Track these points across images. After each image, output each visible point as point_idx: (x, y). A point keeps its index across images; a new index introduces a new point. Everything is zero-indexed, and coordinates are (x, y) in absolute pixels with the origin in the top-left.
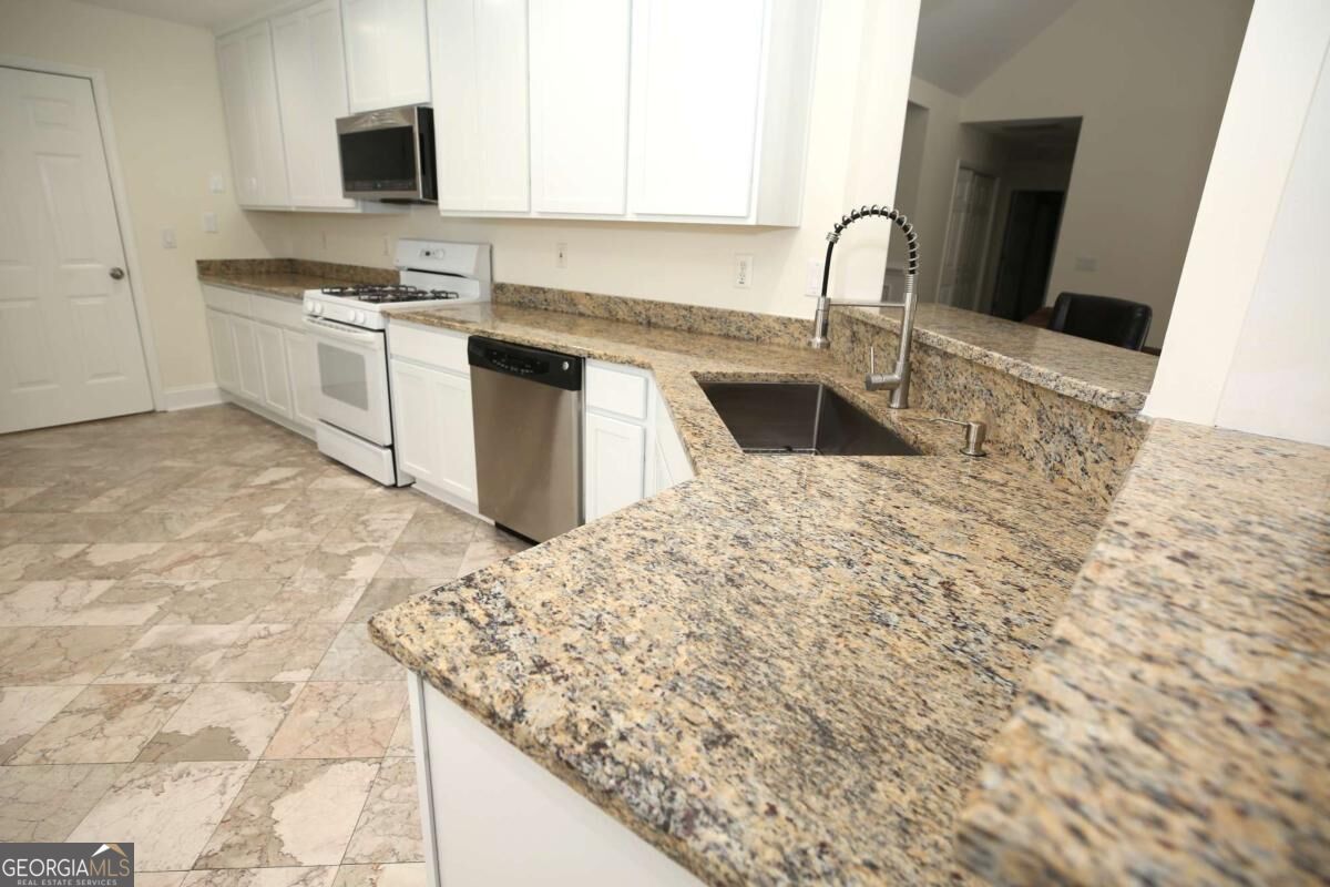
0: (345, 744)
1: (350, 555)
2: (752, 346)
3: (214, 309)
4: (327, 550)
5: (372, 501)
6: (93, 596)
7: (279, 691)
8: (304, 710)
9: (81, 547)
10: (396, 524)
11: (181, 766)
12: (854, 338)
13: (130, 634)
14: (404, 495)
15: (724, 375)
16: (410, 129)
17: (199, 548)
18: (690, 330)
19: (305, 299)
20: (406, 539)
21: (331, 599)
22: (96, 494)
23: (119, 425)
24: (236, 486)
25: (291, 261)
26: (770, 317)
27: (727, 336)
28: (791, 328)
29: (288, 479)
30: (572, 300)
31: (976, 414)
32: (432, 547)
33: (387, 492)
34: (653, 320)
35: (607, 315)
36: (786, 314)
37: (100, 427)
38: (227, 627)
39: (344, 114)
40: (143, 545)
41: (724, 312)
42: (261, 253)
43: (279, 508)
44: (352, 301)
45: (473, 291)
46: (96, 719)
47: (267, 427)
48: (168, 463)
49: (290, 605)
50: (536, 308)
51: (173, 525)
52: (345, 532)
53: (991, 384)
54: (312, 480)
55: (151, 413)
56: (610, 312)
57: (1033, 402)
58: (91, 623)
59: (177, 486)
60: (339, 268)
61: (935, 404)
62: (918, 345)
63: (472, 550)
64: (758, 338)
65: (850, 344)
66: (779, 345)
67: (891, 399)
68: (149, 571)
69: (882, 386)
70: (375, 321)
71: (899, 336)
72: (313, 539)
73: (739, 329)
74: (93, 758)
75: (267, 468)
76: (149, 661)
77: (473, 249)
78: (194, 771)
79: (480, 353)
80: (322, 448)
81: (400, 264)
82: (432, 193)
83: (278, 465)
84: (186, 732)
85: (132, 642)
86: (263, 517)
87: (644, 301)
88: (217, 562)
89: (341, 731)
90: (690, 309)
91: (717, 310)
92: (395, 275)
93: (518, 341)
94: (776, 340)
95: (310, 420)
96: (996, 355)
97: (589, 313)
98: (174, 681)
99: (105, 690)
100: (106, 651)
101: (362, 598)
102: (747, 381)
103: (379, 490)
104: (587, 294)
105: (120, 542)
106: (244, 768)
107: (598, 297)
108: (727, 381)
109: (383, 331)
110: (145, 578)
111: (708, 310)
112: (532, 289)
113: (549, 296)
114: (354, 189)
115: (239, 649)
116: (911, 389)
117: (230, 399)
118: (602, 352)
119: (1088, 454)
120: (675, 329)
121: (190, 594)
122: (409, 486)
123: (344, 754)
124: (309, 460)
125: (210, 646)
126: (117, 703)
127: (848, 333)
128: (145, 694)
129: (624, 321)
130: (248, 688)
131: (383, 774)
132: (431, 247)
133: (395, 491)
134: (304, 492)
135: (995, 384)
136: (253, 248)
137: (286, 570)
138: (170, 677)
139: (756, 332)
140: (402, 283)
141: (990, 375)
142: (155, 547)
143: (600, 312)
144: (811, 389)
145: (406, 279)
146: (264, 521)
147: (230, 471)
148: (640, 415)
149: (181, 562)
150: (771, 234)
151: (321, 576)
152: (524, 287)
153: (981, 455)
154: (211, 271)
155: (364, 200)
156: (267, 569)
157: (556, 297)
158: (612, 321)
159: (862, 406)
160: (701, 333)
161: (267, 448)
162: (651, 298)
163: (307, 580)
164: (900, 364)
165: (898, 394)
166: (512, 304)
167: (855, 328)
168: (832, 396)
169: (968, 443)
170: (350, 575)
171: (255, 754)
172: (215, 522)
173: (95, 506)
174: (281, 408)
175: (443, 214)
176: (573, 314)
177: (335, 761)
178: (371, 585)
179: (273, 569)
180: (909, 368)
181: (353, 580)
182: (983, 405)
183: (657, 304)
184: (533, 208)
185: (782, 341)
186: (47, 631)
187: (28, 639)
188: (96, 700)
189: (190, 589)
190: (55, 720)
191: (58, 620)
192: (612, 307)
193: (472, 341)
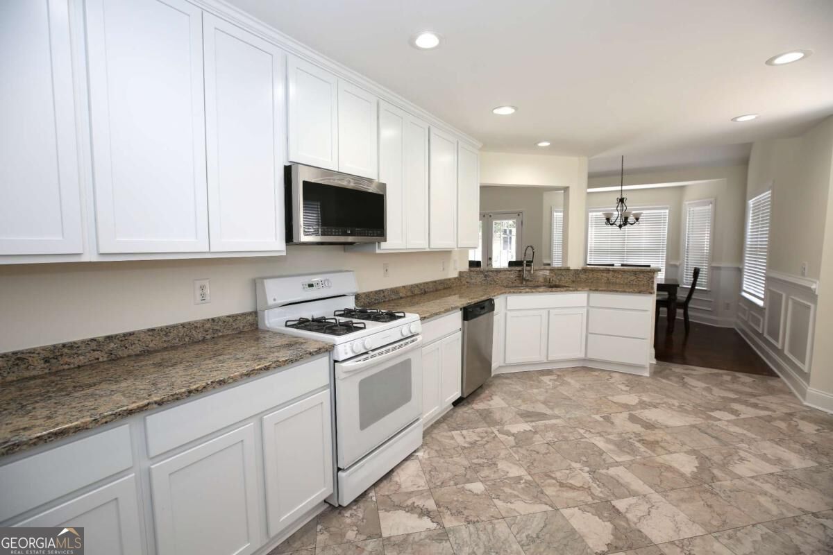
13: (629, 466)
30: (397, 291)
38: (595, 442)
41: (443, 280)
46: (662, 444)
58: (641, 483)
76: (632, 450)
84: (639, 426)
85: (632, 461)
87: (423, 283)
97: (404, 296)
98: (631, 439)
100: (645, 465)
104: (402, 287)
107: (407, 286)
119: (565, 276)
125: (608, 441)
126: (652, 445)
128: (643, 441)
129: (418, 294)
132: (315, 279)
138: (630, 440)
183: (427, 283)
186: (664, 493)
187: (673, 495)
188: (659, 450)
189: (587, 469)
190: (675, 452)
191: (656, 497)
192: (413, 289)
193: (465, 309)
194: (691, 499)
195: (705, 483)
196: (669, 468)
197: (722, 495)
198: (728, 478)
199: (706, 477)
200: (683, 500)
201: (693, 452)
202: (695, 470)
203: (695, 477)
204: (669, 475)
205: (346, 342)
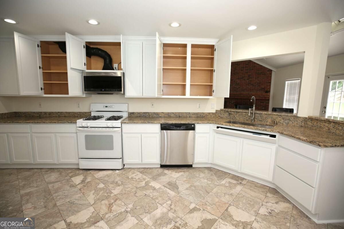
1: (147, 185)
4: (139, 186)
9: (62, 223)
16: (120, 77)
17: (105, 202)
18: (189, 117)
19: (77, 123)
24: (73, 186)
26: (206, 113)
29: (85, 179)
30: (157, 114)
34: (181, 116)
36: (209, 112)
41: (197, 113)
49: (160, 198)
50: (145, 117)
51: (78, 202)
54: (93, 176)
57: (281, 117)
59: (49, 194)
60: (50, 113)
63: (166, 173)
64: (204, 116)
67: (252, 121)
68: (106, 213)
72: (130, 186)
73: (200, 115)
81: (93, 110)
85: (147, 225)
86: (103, 189)
88: (119, 202)
90: (189, 113)
93: (177, 123)
94: (208, 116)
101: (169, 189)
104: (162, 112)
109: (120, 127)
111: (194, 113)
112: (144, 113)
113: (150, 114)
118: (200, 122)
119: (293, 121)
120: (186, 117)
121: (131, 210)
127: (228, 113)
129: (173, 117)
130: (190, 213)
132: (108, 105)
141: (272, 115)
143: (167, 116)
145: (94, 114)
146: (107, 189)
149: (109, 207)
151: (151, 191)
152: (141, 112)
155: (88, 94)
156: (136, 196)
157: (152, 114)
158: (170, 117)
166: (137, 117)
167: (230, 113)
170: (156, 188)
176: (158, 117)
181: (159, 188)
183: (181, 113)
192: (169, 114)
193: (161, 124)
205: (81, 122)
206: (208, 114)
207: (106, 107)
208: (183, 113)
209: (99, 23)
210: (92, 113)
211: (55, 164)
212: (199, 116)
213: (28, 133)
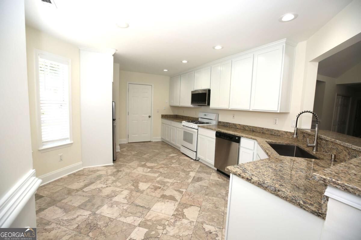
0: (194, 203)
1: (189, 171)
2: (278, 137)
3: (163, 123)
4: (185, 170)
5: (192, 162)
6: (148, 171)
7: (181, 192)
8: (186, 196)
9: (145, 163)
10: (197, 167)
11: (167, 200)
12: (304, 136)
13: (155, 178)
14: (197, 162)
15: (273, 142)
16: (206, 93)
17: (163, 166)
18: (263, 133)
19: (182, 123)
20: (199, 170)
21: (188, 179)
22: (145, 154)
23: (146, 143)
24: (167, 156)
25: (176, 115)
26: (282, 131)
27: (272, 135)
28: (288, 134)
29: (175, 156)
30: (235, 125)
31: (334, 152)
32: (205, 172)
33: (194, 161)
34: (254, 130)
35: (243, 129)
36: (286, 131)
37: (142, 143)
38: (171, 180)
39: (193, 90)
40: (154, 164)
41: (271, 129)
42: (172, 114)
43: (175, 161)
44: (192, 123)
45: (214, 123)
46: (153, 190)
47: (170, 146)
48: (155, 150)
49: (180, 178)
50: (227, 127)
51: (158, 161)
52: (188, 167)
53: (337, 147)
54: (180, 157)
55: (150, 141)
56: (244, 128)
57: (347, 151)
59: (157, 155)
60: (186, 117)
61: (324, 151)
62: (319, 138)
63: (212, 174)
64: (279, 135)
65: (303, 138)
66: (284, 137)
67: (313, 149)
68: (156, 168)
69: (311, 146)
70: (196, 128)
71: (315, 136)
72: (182, 167)
73: (275, 133)
74: (154, 195)
75: (171, 154)
76: (159, 183)
77: (215, 114)
78: (170, 201)
79: (218, 135)
80: (181, 151)
81: (199, 117)
82: (209, 104)
83: (173, 153)
84: (167, 195)
85: (156, 179)
86: (172, 162)
87: (252, 126)
88: (166, 169)
89: (193, 201)
90: (263, 128)
91: (269, 129)
92: (198, 119)
93: (227, 133)
94: (284, 136)
95: (179, 145)
96: (338, 141)
97: (239, 128)
98: (164, 187)
99: (153, 186)
100: (152, 180)
101: (193, 179)
102: (278, 144)
103: (193, 160)
104: (239, 124)
105: (150, 163)
106: (177, 203)
107: (242, 125)
108: (273, 143)
109: (197, 129)
110: (156, 169)
111: (267, 129)
112: (227, 123)
113: (230, 124)
114: (193, 103)
115: (173, 184)
116: (318, 148)
117: (163, 140)
118: (245, 136)
120: (259, 132)
121: (163, 173)
122: (198, 160)
123: (194, 205)
124: (179, 153)
125: (168, 182)
126: (156, 188)
127: (302, 135)
128: (160, 188)
129: (247, 130)
130: (176, 190)
131: (201, 210)
132: (206, 114)
133: (196, 161)
134: (179, 159)
135: (338, 147)
136: (171, 113)
137: (178, 172)
138: (163, 186)
139: (279, 134)
140: (199, 120)
141: (337, 145)
142: (156, 165)
143: (242, 128)
144: (293, 147)
145: (200, 120)
146: (173, 163)
147: (165, 153)
148: (253, 149)
149: (160, 168)
150: (282, 114)
151: (185, 174)
152: (225, 122)
153: (335, 161)
154: (164, 117)
155: (194, 105)
156: (175, 171)
157: (232, 125)
159: (306, 150)
160: (266, 134)
161: (170, 150)
162: (254, 126)
163: (182, 175)
164: (315, 142)
165: (315, 148)
166: (222, 126)
167: (304, 134)
168: (298, 148)
169: (332, 158)
170: (190, 175)
171: (179, 201)
172: (164, 162)
173: (145, 156)
174: (173, 142)
175: (210, 108)
176: (236, 128)
177: (192, 205)
178: (194, 177)
179: (176, 171)
180: (317, 143)
181: (190, 176)
182: (336, 151)
184: (230, 108)
185: (285, 136)
186: (143, 175)
187: (141, 176)
188: (152, 187)
189: (163, 172)
190: (147, 189)
191: (144, 174)
192: (245, 127)
193: (217, 132)
194: (137, 176)
195: (135, 182)
196: (145, 182)
197: (130, 181)
198: (129, 187)
199: (135, 184)
200: (138, 175)
201: (142, 192)
202: (139, 185)
203: (138, 183)
204: (145, 180)
205: (184, 123)
206: (284, 133)
207: (205, 115)
208: (256, 127)
209: (188, 62)
210: (199, 119)
211: (174, 145)
212: (273, 133)
213: (170, 125)
